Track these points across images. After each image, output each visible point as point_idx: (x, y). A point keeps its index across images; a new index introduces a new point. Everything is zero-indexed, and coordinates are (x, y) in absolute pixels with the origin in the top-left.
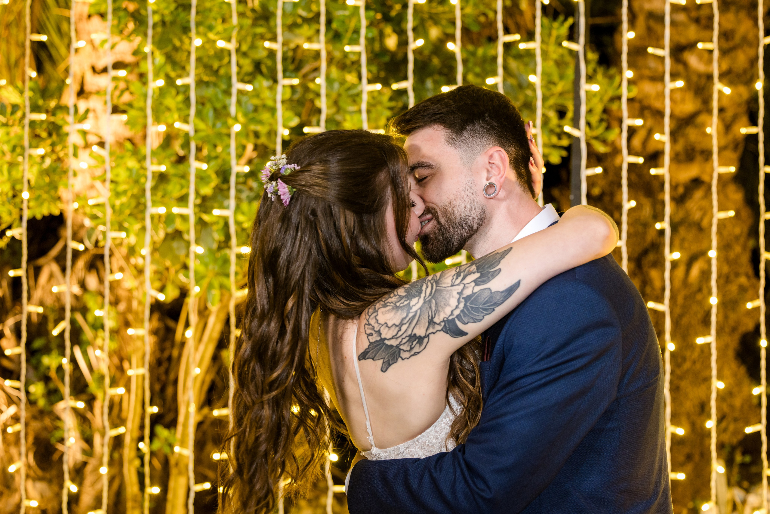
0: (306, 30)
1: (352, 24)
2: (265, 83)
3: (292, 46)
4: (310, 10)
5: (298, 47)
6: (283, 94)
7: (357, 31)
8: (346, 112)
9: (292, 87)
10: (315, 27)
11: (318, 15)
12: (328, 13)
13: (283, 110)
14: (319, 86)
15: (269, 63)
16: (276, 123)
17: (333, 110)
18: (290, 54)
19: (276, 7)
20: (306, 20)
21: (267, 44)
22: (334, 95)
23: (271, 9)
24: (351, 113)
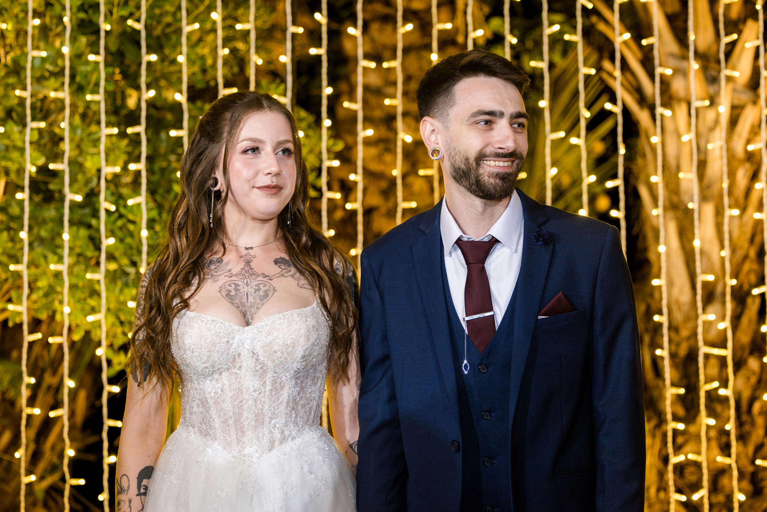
0: (52, 82)
1: (94, 79)
2: (16, 129)
3: (41, 96)
4: (56, 65)
5: (45, 98)
6: (31, 136)
7: (97, 85)
8: (87, 153)
9: (40, 130)
10: (60, 80)
11: (63, 69)
12: (72, 68)
13: (31, 150)
14: (63, 130)
15: (19, 110)
16: (25, 160)
17: (76, 153)
18: (39, 104)
19: (26, 61)
20: (53, 74)
21: (18, 92)
22: (77, 139)
23: (22, 63)
24: (93, 155)
